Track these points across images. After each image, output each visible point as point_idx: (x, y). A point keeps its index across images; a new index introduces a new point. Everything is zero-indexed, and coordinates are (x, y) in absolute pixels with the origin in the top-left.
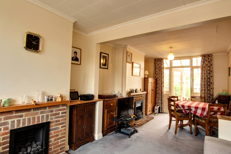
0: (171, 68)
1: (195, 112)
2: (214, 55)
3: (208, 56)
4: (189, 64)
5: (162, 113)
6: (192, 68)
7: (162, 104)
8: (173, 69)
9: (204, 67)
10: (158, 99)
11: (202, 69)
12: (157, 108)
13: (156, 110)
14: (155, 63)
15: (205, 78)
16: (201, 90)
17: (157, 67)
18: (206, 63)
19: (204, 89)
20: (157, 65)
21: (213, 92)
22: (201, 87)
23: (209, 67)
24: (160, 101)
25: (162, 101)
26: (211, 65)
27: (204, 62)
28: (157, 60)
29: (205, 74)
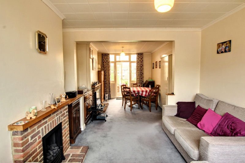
0: (115, 62)
1: (142, 94)
2: (144, 53)
3: (141, 54)
4: (128, 60)
5: (110, 99)
6: (130, 62)
7: (110, 92)
8: (117, 63)
9: (139, 62)
10: (107, 89)
11: (137, 64)
12: (107, 95)
13: (107, 97)
14: (102, 58)
15: (139, 70)
16: (137, 79)
17: (104, 61)
18: (140, 59)
19: (138, 77)
20: (104, 59)
21: (143, 80)
22: (137, 76)
23: (141, 62)
24: (108, 90)
25: (110, 89)
26: (143, 61)
27: (138, 59)
28: (104, 55)
29: (139, 67)
